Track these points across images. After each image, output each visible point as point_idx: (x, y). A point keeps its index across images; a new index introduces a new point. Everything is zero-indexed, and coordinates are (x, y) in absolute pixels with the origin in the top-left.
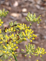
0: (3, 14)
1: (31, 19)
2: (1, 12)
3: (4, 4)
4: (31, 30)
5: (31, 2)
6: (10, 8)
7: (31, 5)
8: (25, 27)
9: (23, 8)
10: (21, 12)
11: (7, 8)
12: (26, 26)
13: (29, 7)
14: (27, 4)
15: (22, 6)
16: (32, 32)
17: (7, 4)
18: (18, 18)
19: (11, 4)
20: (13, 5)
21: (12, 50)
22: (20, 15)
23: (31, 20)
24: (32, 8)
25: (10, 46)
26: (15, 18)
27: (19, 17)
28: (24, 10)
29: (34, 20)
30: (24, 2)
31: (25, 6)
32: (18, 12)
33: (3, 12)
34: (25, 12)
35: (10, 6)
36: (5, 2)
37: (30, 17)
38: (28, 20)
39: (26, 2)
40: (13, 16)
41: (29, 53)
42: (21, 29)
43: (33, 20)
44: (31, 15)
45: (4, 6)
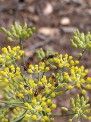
0: (25, 32)
1: (82, 44)
2: (21, 28)
3: (25, 11)
4: (83, 67)
5: (78, 5)
6: (36, 18)
7: (78, 10)
8: (69, 62)
9: (62, 17)
10: (59, 25)
11: (31, 17)
12: (72, 59)
13: (75, 13)
14: (71, 9)
15: (61, 13)
16: (84, 72)
17: (32, 9)
18: (52, 38)
19: (39, 10)
20: (42, 12)
21: (43, 112)
22: (57, 31)
23: (82, 46)
24: (81, 16)
25: (39, 103)
26: (48, 36)
27: (55, 34)
28: (65, 21)
29: (87, 46)
30: (64, 5)
31: (66, 13)
32: (53, 26)
33: (24, 30)
34: (66, 26)
35: (36, 13)
36: (26, 6)
37: (79, 40)
38: (76, 45)
39: (69, 4)
40: (42, 34)
41: (77, 115)
42: (61, 65)
43: (85, 45)
44: (81, 35)
45: (25, 15)
